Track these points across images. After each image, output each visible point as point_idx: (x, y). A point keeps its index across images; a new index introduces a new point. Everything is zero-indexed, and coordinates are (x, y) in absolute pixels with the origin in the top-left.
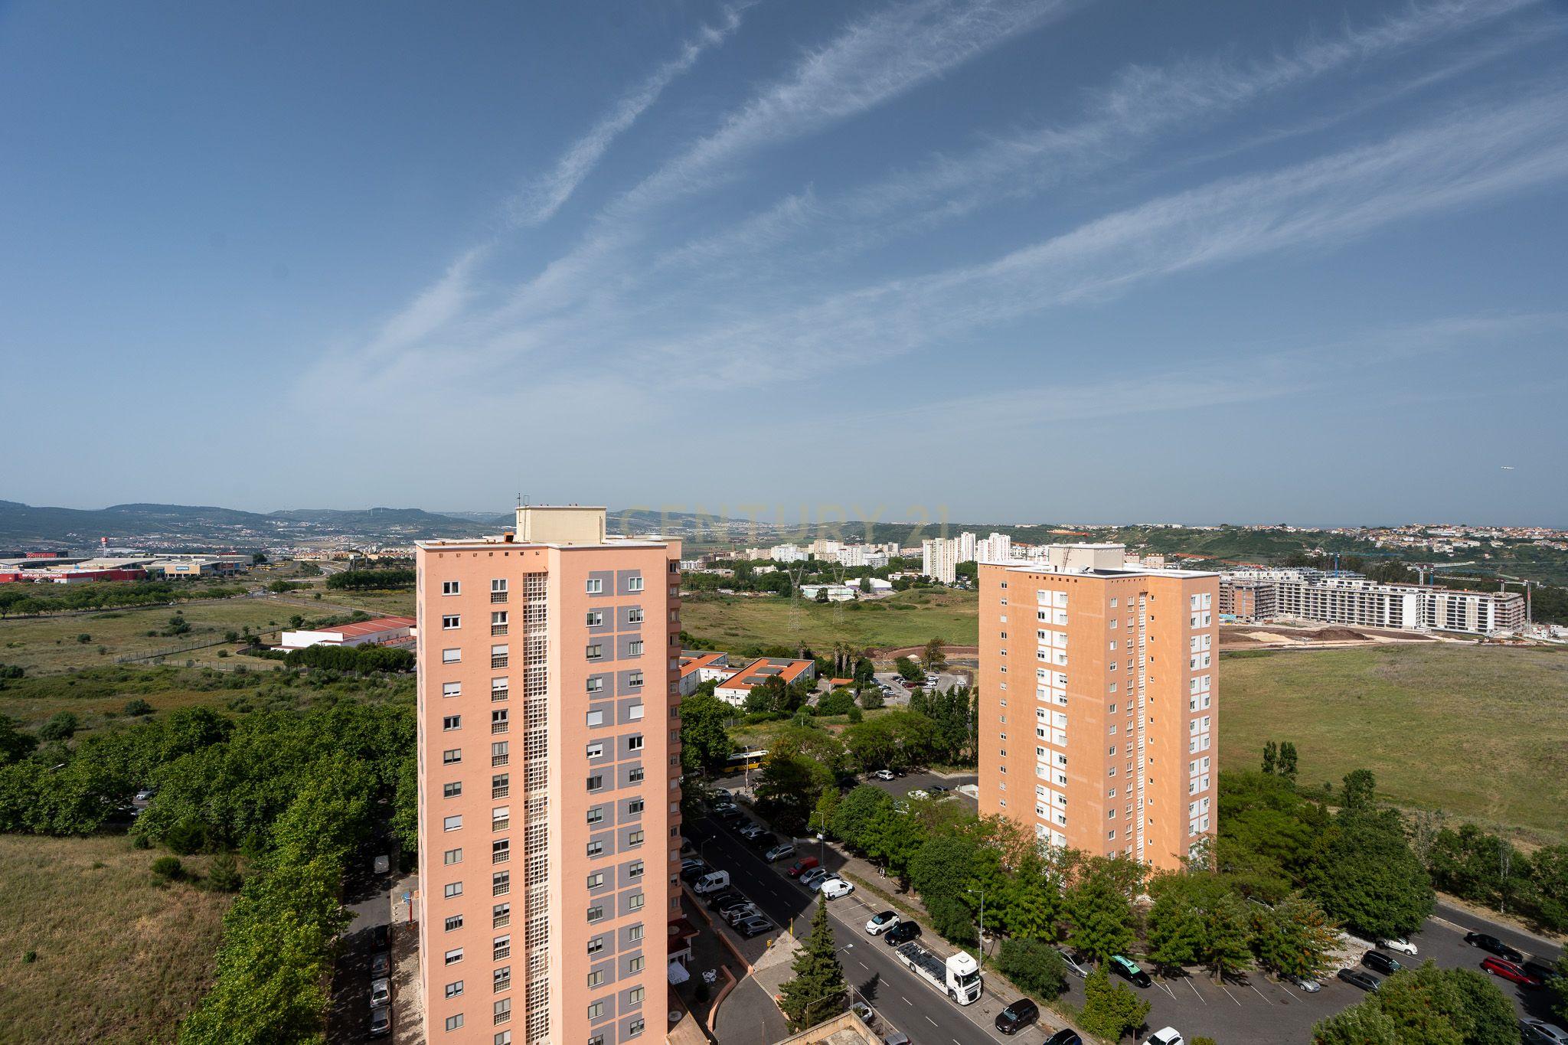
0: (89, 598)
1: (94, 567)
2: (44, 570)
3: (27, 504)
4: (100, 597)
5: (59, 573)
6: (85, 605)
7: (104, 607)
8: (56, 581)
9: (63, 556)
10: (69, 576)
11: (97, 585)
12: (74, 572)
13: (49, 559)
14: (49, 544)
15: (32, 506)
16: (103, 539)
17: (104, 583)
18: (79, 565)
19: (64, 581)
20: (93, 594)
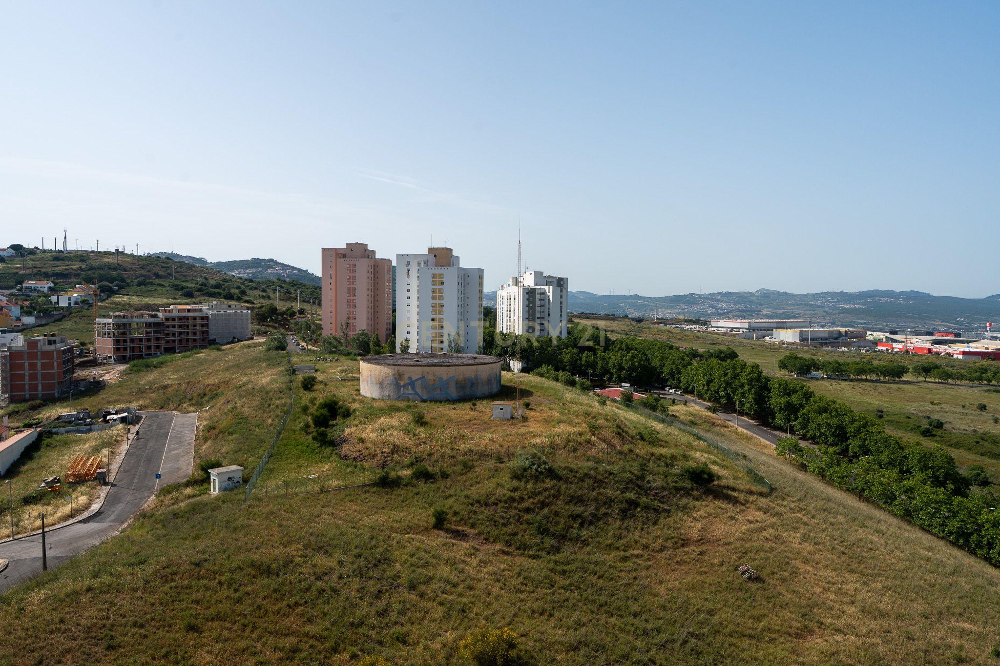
0: (983, 373)
1: (981, 348)
2: (947, 347)
3: (931, 294)
4: (990, 374)
5: (957, 350)
6: (980, 379)
7: (994, 382)
8: (955, 356)
9: (958, 337)
10: (964, 353)
11: (985, 363)
12: (967, 350)
13: (949, 338)
14: (946, 326)
15: (935, 295)
16: (988, 324)
17: (990, 362)
18: (971, 345)
19: (960, 357)
20: (986, 371)
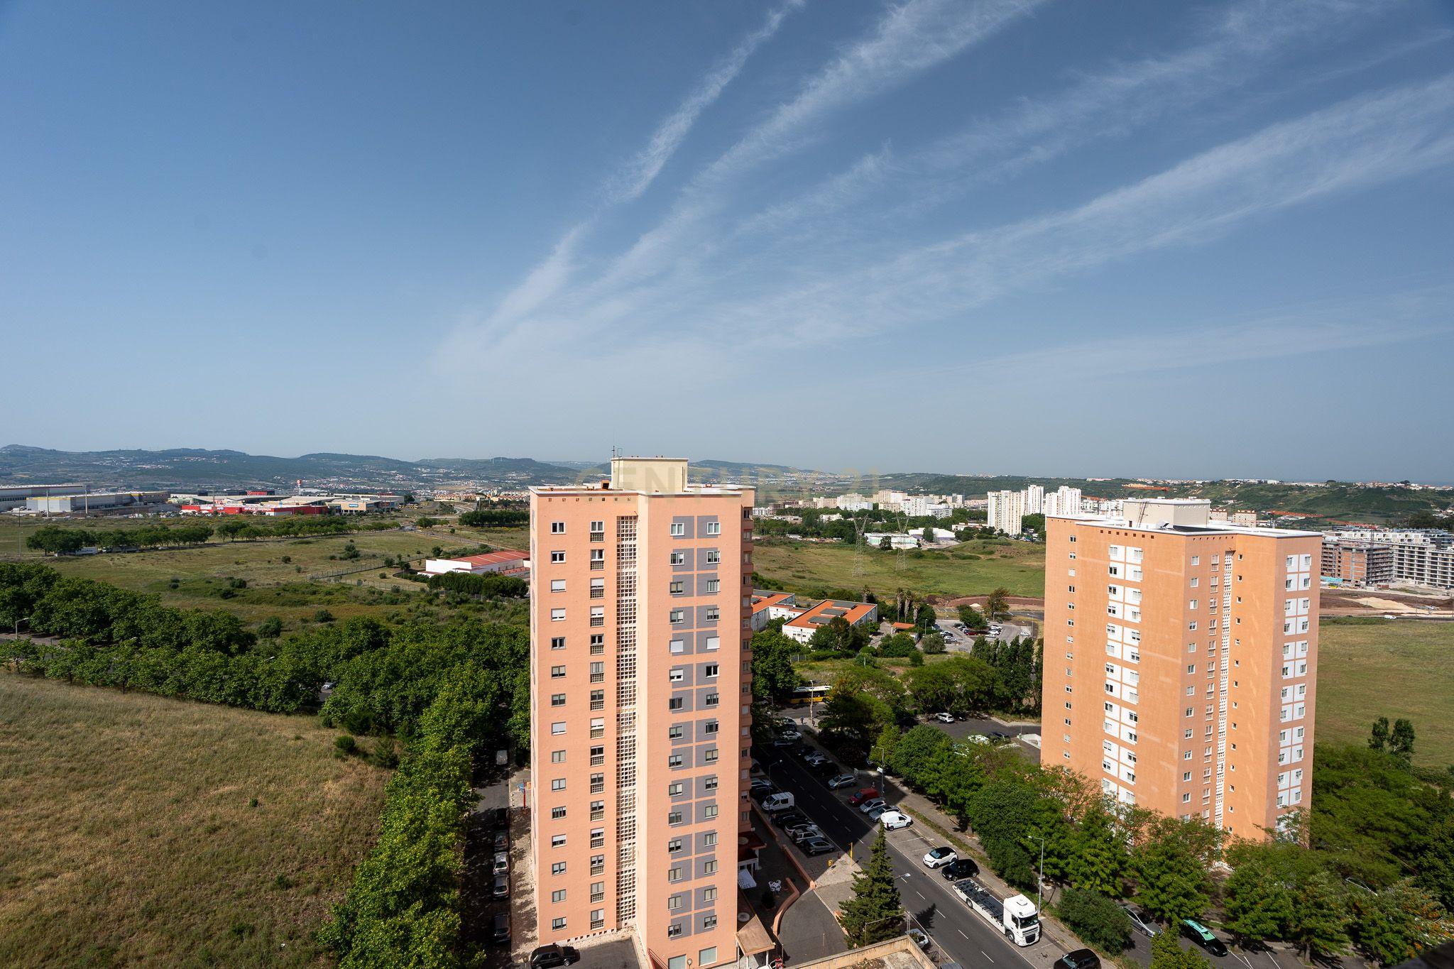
0: (289, 527)
1: (292, 503)
2: (259, 505)
3: (247, 453)
4: (296, 528)
5: (269, 507)
6: (287, 533)
7: (300, 535)
8: (267, 513)
9: (271, 495)
10: (275, 510)
11: (295, 518)
12: (279, 507)
13: (262, 496)
15: (251, 454)
16: (298, 482)
17: (300, 516)
18: (282, 501)
19: (272, 514)
20: (292, 525)
